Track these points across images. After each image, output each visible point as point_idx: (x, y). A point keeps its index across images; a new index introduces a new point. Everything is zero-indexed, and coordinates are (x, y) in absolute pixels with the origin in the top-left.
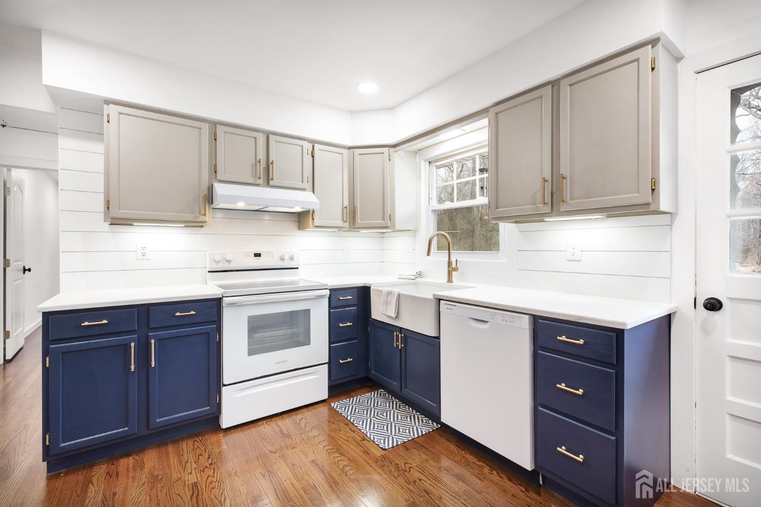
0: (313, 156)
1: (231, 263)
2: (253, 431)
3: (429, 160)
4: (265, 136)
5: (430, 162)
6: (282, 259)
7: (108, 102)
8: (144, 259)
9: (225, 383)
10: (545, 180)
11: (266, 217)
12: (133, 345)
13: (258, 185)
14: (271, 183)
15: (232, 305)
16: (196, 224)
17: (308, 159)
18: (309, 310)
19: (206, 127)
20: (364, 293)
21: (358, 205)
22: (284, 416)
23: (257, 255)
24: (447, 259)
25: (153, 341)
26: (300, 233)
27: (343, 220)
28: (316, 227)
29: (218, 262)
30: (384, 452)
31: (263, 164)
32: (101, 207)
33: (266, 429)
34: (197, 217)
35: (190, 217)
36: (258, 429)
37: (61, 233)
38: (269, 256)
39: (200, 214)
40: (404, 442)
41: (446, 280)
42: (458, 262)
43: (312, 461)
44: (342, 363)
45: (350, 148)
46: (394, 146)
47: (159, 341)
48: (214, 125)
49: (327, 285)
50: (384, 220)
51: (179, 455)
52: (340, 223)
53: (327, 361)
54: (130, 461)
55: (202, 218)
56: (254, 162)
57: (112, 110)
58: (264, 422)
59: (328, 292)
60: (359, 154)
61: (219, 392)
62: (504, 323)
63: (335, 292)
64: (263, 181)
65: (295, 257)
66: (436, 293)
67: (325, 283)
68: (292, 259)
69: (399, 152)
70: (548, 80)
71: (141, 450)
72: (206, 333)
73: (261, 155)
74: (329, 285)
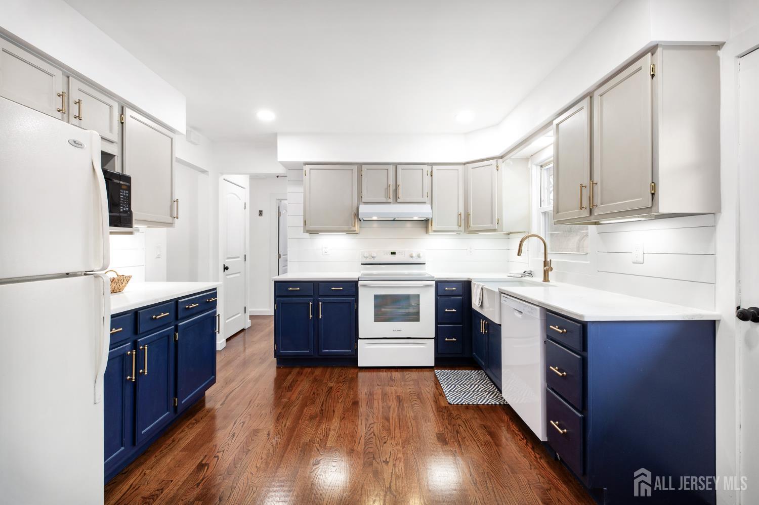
0: (432, 176)
1: (375, 259)
2: (374, 374)
3: (540, 165)
4: (395, 166)
5: (541, 166)
6: (412, 257)
7: (306, 164)
8: (326, 255)
9: (360, 337)
10: (582, 186)
11: (409, 225)
12: (311, 303)
13: (389, 203)
14: (399, 200)
15: (364, 286)
16: (351, 232)
17: (427, 179)
18: (419, 295)
19: (355, 168)
20: (467, 286)
21: (471, 213)
22: (399, 370)
23: (393, 253)
24: (543, 259)
25: (320, 303)
26: (427, 236)
27: (458, 225)
28: (435, 231)
29: (366, 258)
30: (449, 405)
31: (392, 188)
32: (302, 224)
33: (383, 374)
34: (350, 228)
35: (346, 228)
36: (378, 373)
37: (288, 240)
38: (402, 254)
39: (352, 225)
40: (469, 404)
41: (542, 279)
42: (552, 262)
43: (398, 396)
44: (447, 341)
45: (465, 164)
46: (502, 157)
47: (323, 303)
48: (360, 165)
49: (433, 277)
50: (492, 224)
51: (331, 374)
52: (455, 227)
53: (434, 336)
54: (309, 370)
55: (353, 229)
56: (386, 187)
57: (307, 167)
58: (384, 370)
59: (433, 283)
60: (472, 168)
61: (357, 342)
62: (528, 314)
63: (440, 284)
64: (393, 200)
65: (421, 255)
66: (500, 288)
67: (433, 276)
68: (419, 256)
69: (507, 161)
70: (588, 92)
71: (316, 367)
72: (348, 303)
73: (392, 182)
74: (435, 277)
